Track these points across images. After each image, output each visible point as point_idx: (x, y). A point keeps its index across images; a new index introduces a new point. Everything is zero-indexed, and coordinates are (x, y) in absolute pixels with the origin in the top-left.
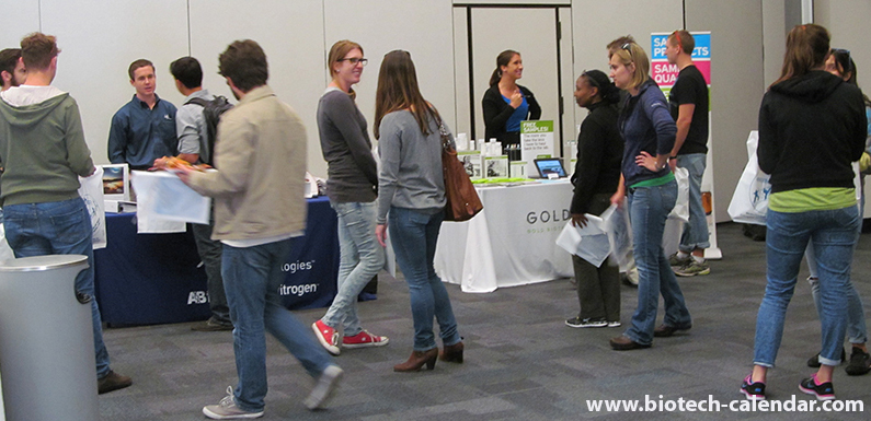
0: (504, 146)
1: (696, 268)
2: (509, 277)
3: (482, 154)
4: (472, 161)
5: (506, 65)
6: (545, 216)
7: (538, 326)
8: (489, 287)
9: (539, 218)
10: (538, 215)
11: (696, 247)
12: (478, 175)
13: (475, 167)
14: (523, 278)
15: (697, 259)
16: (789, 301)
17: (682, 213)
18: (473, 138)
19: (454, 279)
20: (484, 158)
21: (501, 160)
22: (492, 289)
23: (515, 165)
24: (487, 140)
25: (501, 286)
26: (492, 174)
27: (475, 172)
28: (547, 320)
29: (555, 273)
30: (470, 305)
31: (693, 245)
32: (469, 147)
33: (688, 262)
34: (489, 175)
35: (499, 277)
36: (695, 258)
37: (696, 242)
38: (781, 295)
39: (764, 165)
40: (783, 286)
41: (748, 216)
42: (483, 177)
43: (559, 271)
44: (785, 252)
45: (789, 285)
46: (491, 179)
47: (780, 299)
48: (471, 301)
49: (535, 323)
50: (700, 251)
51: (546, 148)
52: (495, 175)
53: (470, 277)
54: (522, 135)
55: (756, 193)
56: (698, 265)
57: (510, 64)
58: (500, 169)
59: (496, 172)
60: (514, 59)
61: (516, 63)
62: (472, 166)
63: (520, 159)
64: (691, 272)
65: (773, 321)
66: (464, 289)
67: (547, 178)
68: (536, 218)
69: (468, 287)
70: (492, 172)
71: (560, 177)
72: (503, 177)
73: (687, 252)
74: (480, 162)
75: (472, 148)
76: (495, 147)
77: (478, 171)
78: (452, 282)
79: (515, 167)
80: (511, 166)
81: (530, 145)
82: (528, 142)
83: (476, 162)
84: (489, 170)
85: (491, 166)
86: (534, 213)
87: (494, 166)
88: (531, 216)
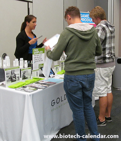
3: (20, 68)
4: (15, 73)
5: (29, 22)
6: (58, 100)
9: (56, 103)
13: (17, 76)
20: (21, 70)
21: (28, 70)
26: (24, 78)
27: (17, 78)
46: (24, 81)
51: (42, 60)
54: (33, 55)
57: (31, 22)
59: (26, 76)
60: (33, 20)
61: (34, 22)
62: (15, 75)
68: (55, 103)
72: (29, 79)
74: (19, 72)
77: (18, 77)
79: (34, 73)
80: (32, 72)
81: (36, 60)
82: (35, 59)
83: (17, 73)
84: (23, 76)
85: (24, 74)
86: (54, 100)
87: (25, 74)
88: (53, 102)
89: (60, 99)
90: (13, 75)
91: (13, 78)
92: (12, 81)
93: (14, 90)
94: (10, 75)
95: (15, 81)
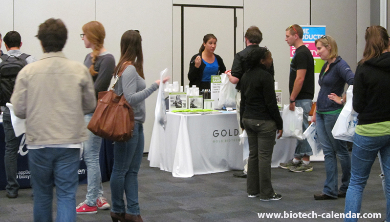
0: (200, 90)
1: (303, 167)
2: (201, 169)
3: (187, 94)
4: (181, 99)
6: (224, 133)
7: (218, 199)
8: (189, 174)
9: (220, 134)
10: (220, 132)
11: (305, 155)
12: (185, 107)
13: (183, 102)
14: (210, 170)
15: (305, 162)
16: (364, 187)
17: (299, 134)
18: (182, 84)
19: (168, 169)
20: (188, 97)
21: (198, 98)
22: (191, 175)
23: (207, 102)
24: (191, 86)
25: (196, 174)
26: (193, 106)
27: (183, 105)
28: (222, 195)
29: (229, 167)
30: (177, 184)
31: (303, 154)
32: (180, 90)
33: (299, 164)
34: (191, 107)
35: (195, 169)
36: (304, 162)
37: (305, 152)
38: (360, 184)
39: (356, 107)
40: (362, 179)
41: (344, 136)
42: (188, 108)
43: (231, 166)
44: (365, 160)
45: (365, 179)
46: (192, 110)
47: (360, 186)
48: (178, 182)
49: (215, 197)
50: (307, 157)
52: (195, 107)
53: (178, 168)
54: (212, 84)
55: (350, 123)
56: (305, 166)
58: (198, 103)
59: (196, 105)
62: (181, 101)
63: (210, 98)
64: (300, 170)
65: (355, 199)
66: (174, 175)
67: (226, 110)
68: (218, 134)
69: (177, 174)
70: (193, 105)
71: (233, 110)
72: (199, 109)
73: (299, 158)
74: (186, 99)
75: (182, 90)
76: (195, 91)
77: (185, 104)
78: (167, 170)
79: (207, 103)
80: (205, 102)
81: (216, 90)
82: (215, 88)
83: (183, 99)
84: (191, 104)
85: (192, 102)
86: (217, 131)
87: (194, 102)
88: (216, 132)
89: (228, 132)
90: (178, 101)
91: (178, 104)
92: (177, 107)
93: (175, 114)
94: (175, 100)
95: (181, 107)
